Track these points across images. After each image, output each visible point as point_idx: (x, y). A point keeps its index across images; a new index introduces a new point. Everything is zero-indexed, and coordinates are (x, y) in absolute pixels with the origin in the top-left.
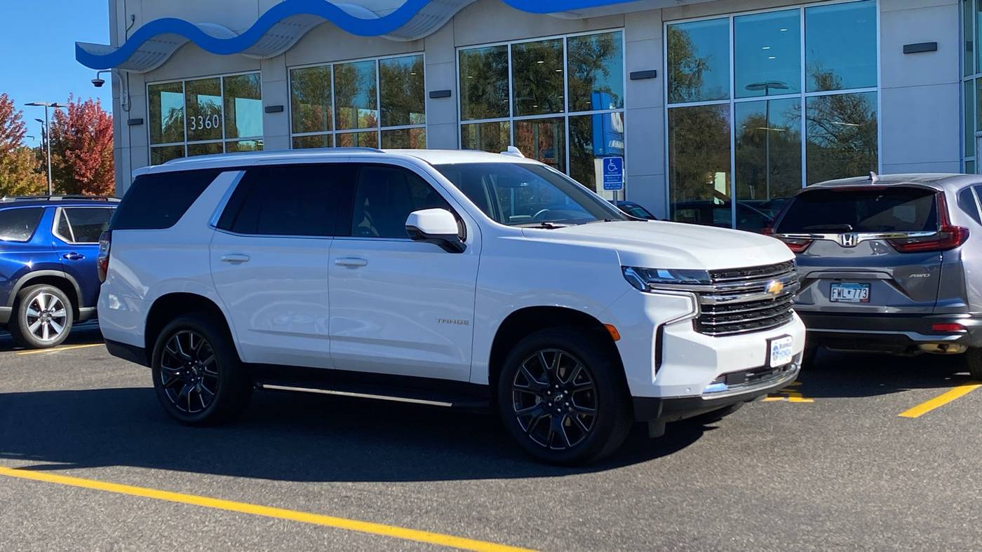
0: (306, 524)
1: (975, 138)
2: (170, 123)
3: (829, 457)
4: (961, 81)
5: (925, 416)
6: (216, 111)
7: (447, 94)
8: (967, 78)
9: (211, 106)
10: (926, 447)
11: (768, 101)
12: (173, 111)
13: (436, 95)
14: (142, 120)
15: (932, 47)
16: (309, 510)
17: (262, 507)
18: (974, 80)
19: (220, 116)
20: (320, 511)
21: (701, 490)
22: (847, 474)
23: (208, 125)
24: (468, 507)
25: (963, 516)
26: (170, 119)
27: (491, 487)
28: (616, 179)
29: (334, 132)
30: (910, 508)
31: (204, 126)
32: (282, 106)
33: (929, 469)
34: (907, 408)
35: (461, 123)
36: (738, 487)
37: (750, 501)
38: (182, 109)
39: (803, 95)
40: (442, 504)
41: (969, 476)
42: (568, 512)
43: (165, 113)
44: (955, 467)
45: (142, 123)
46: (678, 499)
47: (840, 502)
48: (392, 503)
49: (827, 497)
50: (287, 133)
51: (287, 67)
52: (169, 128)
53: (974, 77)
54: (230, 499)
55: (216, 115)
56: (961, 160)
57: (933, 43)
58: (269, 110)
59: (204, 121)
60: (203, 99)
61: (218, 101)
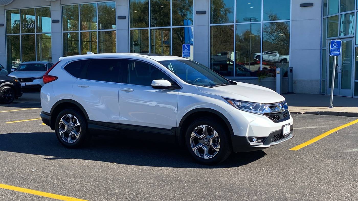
0: (36, 196)
1: (326, 40)
2: (15, 26)
3: (260, 167)
4: (322, 18)
5: (300, 150)
6: (33, 22)
7: (124, 17)
8: (324, 17)
9: (31, 20)
10: (299, 163)
11: (251, 24)
12: (16, 21)
13: (120, 18)
14: (3, 24)
15: (311, 5)
16: (38, 189)
17: (19, 188)
18: (327, 18)
19: (34, 24)
20: (43, 190)
21: (206, 181)
22: (266, 175)
23: (30, 27)
24: (107, 188)
25: (311, 195)
26: (15, 24)
27: (119, 180)
28: (188, 53)
29: (80, 31)
30: (290, 191)
31: (28, 27)
32: (59, 20)
33: (299, 173)
34: (294, 146)
35: (130, 29)
36: (221, 180)
37: (225, 186)
38: (19, 20)
39: (262, 22)
40: (96, 187)
41: (314, 177)
42: (149, 191)
43: (13, 22)
44: (310, 172)
45: (3, 26)
46: (195, 185)
47: (261, 187)
48: (75, 187)
49: (256, 185)
50: (61, 31)
51: (61, 5)
52: (14, 27)
53: (327, 16)
54: (6, 184)
55: (32, 23)
56: (321, 49)
57: (312, 3)
58: (54, 22)
59: (28, 26)
60: (28, 17)
61: (34, 18)
